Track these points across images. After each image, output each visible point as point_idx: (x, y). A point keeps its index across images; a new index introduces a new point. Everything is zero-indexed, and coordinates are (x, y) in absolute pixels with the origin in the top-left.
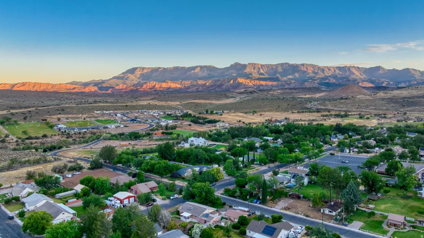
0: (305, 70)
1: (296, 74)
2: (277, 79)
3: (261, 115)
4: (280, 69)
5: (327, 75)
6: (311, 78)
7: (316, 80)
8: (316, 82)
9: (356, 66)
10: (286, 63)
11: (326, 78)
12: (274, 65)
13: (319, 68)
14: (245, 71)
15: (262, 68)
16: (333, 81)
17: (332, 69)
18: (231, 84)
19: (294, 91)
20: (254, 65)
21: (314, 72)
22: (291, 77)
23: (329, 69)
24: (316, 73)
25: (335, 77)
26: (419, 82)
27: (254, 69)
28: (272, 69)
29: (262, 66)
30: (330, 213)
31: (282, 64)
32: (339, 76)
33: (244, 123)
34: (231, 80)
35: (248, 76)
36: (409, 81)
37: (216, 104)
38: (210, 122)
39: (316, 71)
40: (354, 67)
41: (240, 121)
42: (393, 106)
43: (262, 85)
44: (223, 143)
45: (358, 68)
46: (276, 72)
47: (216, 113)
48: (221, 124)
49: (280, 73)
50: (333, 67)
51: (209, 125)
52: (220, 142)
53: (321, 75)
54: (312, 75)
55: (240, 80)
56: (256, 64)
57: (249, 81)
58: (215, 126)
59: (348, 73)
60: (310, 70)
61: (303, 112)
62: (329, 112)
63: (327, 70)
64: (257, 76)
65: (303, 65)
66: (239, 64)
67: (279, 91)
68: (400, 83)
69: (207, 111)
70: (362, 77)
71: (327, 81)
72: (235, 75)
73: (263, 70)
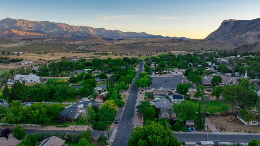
0: (61, 27)
1: (55, 29)
2: (42, 32)
3: (52, 55)
4: (43, 25)
5: (75, 31)
6: (65, 32)
7: (69, 34)
8: (69, 35)
9: (91, 27)
10: (48, 22)
11: (75, 33)
12: (39, 22)
13: (70, 26)
14: (16, 25)
15: (30, 24)
16: (79, 35)
17: (77, 27)
18: (6, 34)
19: (60, 40)
20: (23, 21)
21: (66, 29)
22: (51, 31)
23: (76, 27)
24: (68, 30)
25: (80, 32)
26: (122, 37)
27: (23, 24)
28: (38, 24)
29: (30, 22)
30: (254, 124)
31: (45, 22)
32: (82, 32)
33: (45, 60)
34: (6, 30)
35: (19, 29)
36: (118, 37)
37: (5, 47)
38: (13, 61)
39: (68, 28)
40: (90, 27)
41: (41, 59)
42: (125, 49)
43: (33, 36)
44: (51, 77)
45: (92, 28)
46: (41, 27)
47: (13, 54)
48: (26, 62)
49: (43, 28)
50: (78, 27)
51: (14, 64)
52: (48, 76)
53: (72, 31)
54: (65, 30)
55: (14, 31)
56: (24, 20)
57: (22, 32)
58: (20, 64)
59: (87, 31)
60: (64, 27)
61: (79, 52)
62: (95, 52)
63: (75, 28)
64: (27, 29)
65: (59, 23)
66: (10, 19)
67: (50, 40)
68: (114, 37)
69: (3, 53)
70: (94, 33)
71: (76, 35)
72: (7, 27)
73: (31, 25)
